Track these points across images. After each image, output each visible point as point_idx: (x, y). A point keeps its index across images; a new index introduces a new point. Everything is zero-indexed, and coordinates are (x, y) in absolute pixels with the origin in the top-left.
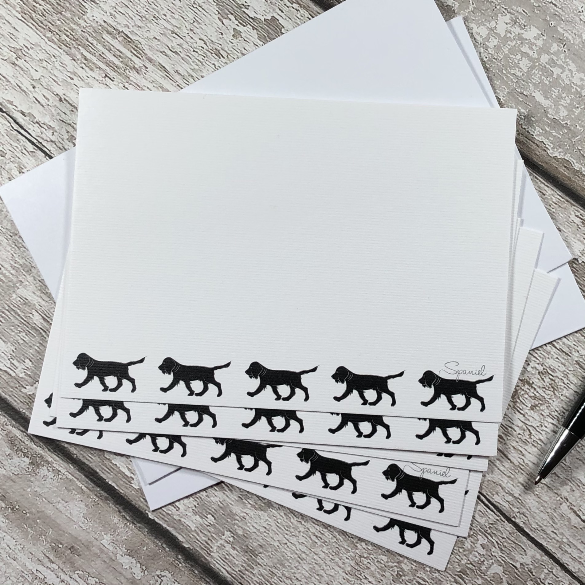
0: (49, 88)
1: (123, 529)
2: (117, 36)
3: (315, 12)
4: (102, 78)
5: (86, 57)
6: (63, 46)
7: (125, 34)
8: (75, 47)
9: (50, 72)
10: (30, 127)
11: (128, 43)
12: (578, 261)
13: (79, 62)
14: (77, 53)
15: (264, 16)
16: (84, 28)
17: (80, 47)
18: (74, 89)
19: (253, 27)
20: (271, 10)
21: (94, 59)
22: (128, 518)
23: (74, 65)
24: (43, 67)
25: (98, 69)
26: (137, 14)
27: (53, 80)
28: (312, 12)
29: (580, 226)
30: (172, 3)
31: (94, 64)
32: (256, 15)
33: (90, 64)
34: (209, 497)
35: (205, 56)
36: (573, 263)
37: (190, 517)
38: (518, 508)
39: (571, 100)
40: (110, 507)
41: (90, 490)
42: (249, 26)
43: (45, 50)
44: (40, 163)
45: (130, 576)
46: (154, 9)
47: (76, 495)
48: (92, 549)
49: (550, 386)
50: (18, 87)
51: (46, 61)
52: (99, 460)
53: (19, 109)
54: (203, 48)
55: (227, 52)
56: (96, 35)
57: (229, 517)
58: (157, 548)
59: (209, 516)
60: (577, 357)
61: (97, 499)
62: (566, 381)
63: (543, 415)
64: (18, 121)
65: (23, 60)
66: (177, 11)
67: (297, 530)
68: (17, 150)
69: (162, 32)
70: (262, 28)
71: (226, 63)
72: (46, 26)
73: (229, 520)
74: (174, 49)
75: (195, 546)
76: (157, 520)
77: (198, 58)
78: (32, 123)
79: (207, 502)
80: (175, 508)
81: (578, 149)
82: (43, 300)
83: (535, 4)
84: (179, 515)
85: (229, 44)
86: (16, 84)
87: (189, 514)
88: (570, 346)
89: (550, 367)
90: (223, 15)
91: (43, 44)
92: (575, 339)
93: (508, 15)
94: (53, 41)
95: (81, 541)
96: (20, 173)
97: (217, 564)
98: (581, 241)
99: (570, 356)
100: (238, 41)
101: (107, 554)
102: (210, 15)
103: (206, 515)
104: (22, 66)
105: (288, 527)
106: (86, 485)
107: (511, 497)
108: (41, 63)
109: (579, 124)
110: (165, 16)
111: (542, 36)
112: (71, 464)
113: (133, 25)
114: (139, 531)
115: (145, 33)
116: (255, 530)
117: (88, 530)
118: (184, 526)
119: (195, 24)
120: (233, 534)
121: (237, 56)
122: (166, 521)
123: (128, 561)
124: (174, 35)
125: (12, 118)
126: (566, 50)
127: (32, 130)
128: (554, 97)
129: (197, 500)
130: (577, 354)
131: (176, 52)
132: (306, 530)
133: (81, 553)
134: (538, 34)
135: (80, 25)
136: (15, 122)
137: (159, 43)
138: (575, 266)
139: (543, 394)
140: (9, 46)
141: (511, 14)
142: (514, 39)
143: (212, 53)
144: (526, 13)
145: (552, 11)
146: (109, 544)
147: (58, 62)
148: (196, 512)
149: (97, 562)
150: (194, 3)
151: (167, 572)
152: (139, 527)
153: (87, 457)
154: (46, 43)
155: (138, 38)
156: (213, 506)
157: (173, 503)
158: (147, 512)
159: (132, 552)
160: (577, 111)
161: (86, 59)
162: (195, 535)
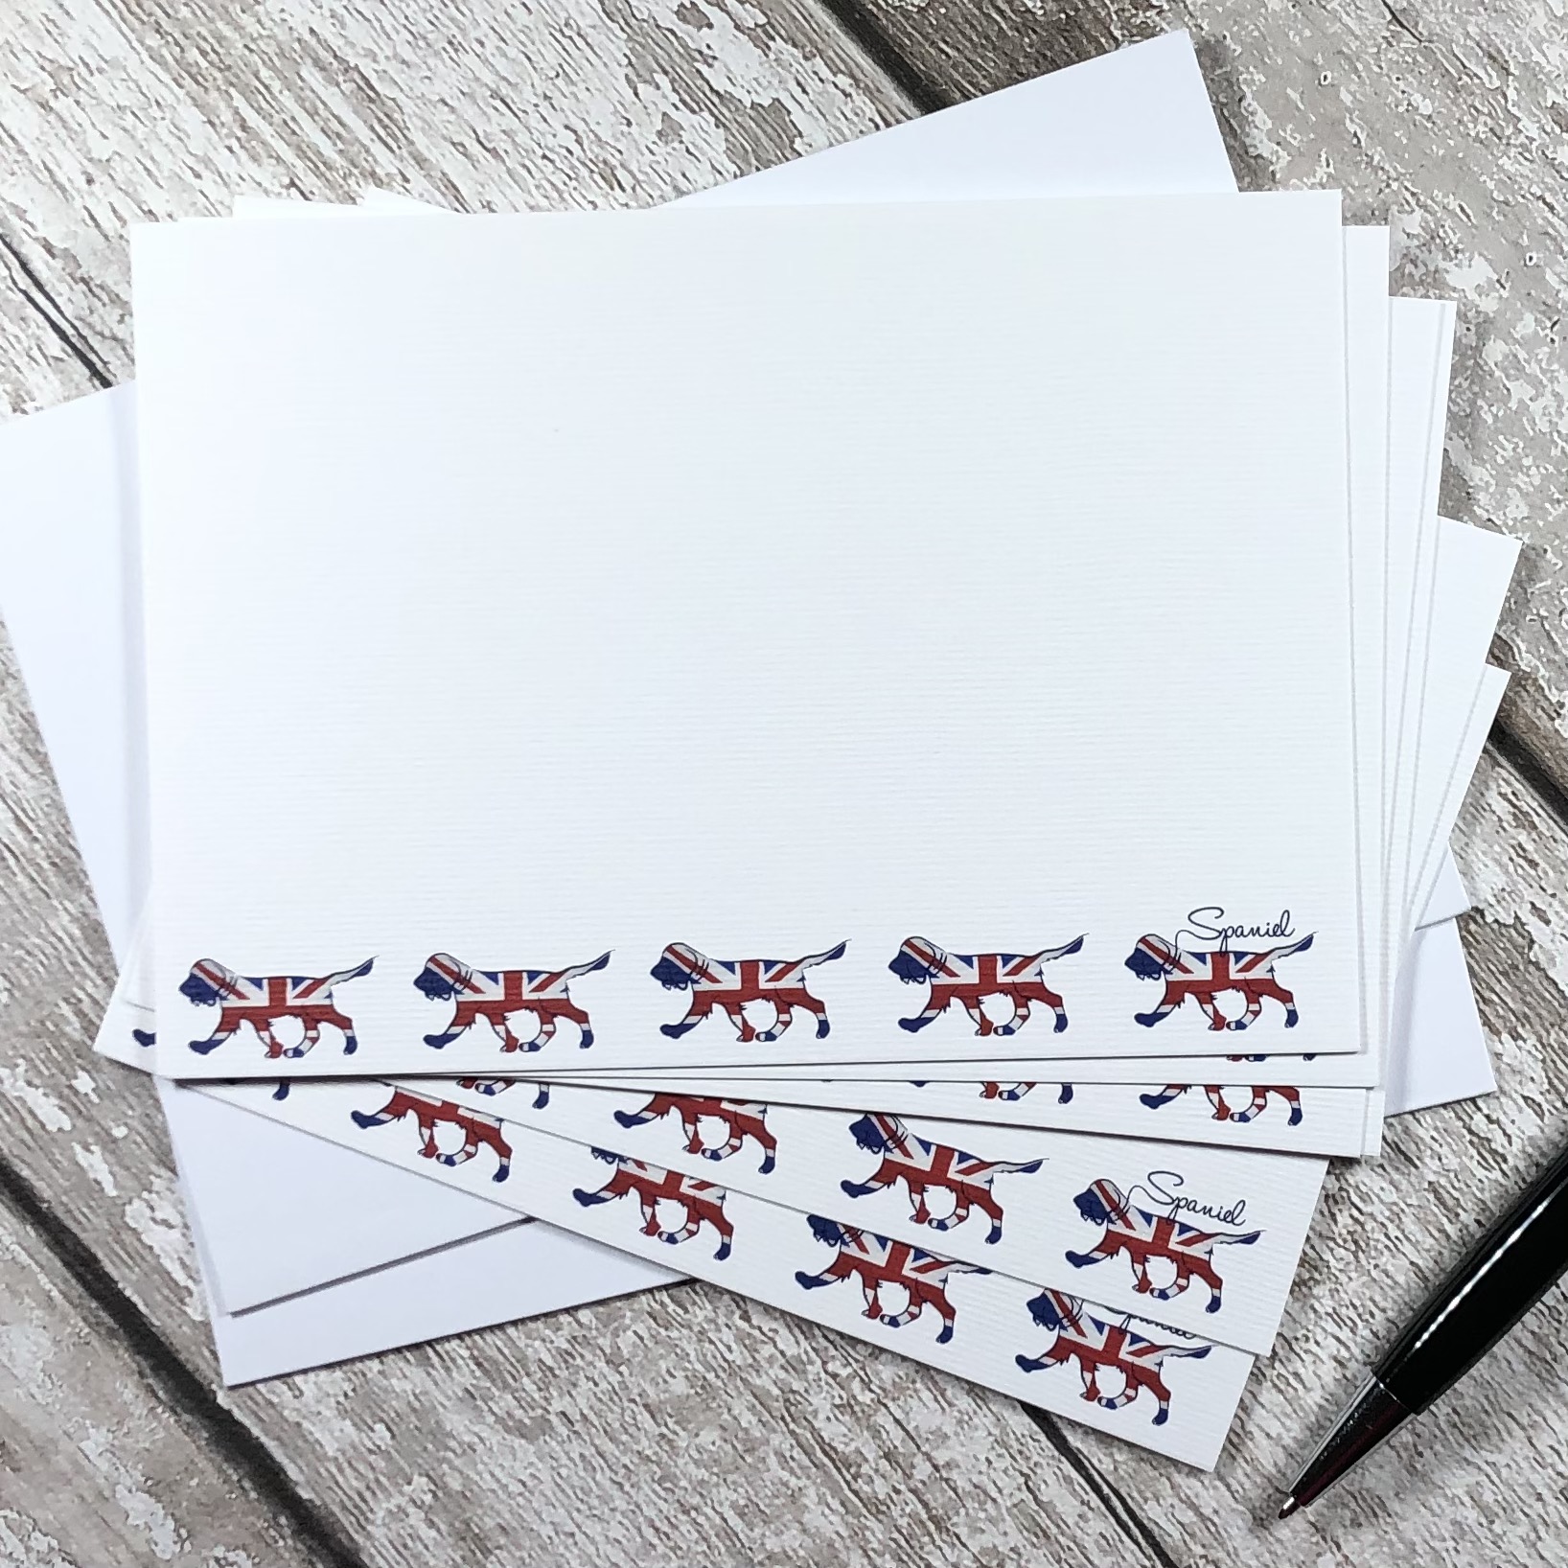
0: (131, 190)
1: (142, 1422)
2: (341, 79)
3: (894, 110)
4: (282, 186)
5: (244, 120)
6: (188, 81)
7: (363, 77)
8: (218, 89)
9: (141, 147)
10: (63, 288)
11: (366, 104)
12: (1483, 916)
13: (225, 131)
14: (222, 105)
15: (753, 94)
16: (253, 40)
17: (232, 91)
18: (199, 205)
19: (717, 118)
20: (775, 82)
21: (266, 131)
22: (161, 1394)
23: (209, 140)
24: (125, 130)
25: (274, 161)
26: (405, 26)
27: (146, 169)
28: (886, 107)
29: (1505, 825)
30: (506, 13)
31: (264, 143)
32: (730, 88)
33: (254, 143)
34: (385, 1377)
35: (573, 175)
36: (1469, 920)
37: (329, 1420)
38: (1204, 1546)
39: (1544, 478)
40: (117, 1357)
41: (71, 1303)
42: (706, 114)
43: (134, 81)
44: (74, 392)
45: (143, 1548)
46: (452, 20)
47: (32, 1309)
48: (54, 1458)
49: (1349, 1238)
50: (46, 173)
51: (133, 113)
52: (107, 1227)
53: (41, 233)
54: (571, 152)
55: (634, 177)
56: (283, 65)
57: (430, 1437)
58: (226, 1487)
59: (379, 1427)
60: (1435, 1172)
61: (87, 1330)
62: (1393, 1232)
63: (1315, 1311)
64: (31, 267)
65: (71, 100)
66: (514, 35)
67: (607, 1503)
68: (16, 345)
69: (466, 90)
70: (741, 125)
71: (627, 205)
72: (150, 15)
73: (430, 1446)
74: (490, 141)
75: (328, 1501)
76: (237, 1414)
77: (553, 179)
78: (68, 278)
79: (380, 1388)
80: (290, 1389)
81: (1538, 615)
82: (26, 770)
83: (1495, 195)
84: (297, 1410)
85: (643, 154)
86: (44, 163)
87: (327, 1413)
88: (1422, 1139)
89: (1357, 1187)
90: (641, 72)
91: (132, 63)
92: (1439, 1124)
93: (1419, 212)
94: (161, 61)
95: (26, 1431)
96: (15, 411)
97: (378, 1558)
98: (1500, 865)
99: (1416, 1167)
100: (669, 150)
101: (90, 1478)
102: (605, 65)
103: (370, 1422)
104: (66, 115)
105: (584, 1493)
106: (62, 1286)
107: (1191, 1513)
108: (121, 118)
109: (1552, 547)
110: (482, 44)
111: (1498, 286)
112: (32, 1224)
113: (390, 53)
114: (186, 1433)
115: (418, 83)
116: (495, 1486)
117: (50, 1409)
118: (306, 1441)
119: (559, 82)
120: (436, 1485)
121: (659, 193)
122: (261, 1420)
123: (141, 1507)
124: (498, 103)
125: (16, 254)
126: (1556, 338)
127: (65, 297)
128: (1500, 461)
129: (353, 1377)
130: (1435, 1164)
131: (494, 152)
132: (632, 1507)
133: (23, 1464)
134: (1489, 279)
135: (243, 28)
136: (24, 266)
137: (452, 118)
138: (1473, 927)
139: (1327, 1256)
140: (39, 54)
141: (1426, 211)
142: (1422, 282)
143: (592, 171)
144: (1468, 217)
145: (1540, 221)
146: (100, 1454)
147: (167, 121)
148: (346, 1411)
149: (61, 1496)
150: (567, 24)
151: (243, 1555)
152: (188, 1424)
153: (76, 1213)
154: (142, 62)
155: (395, 93)
156: (394, 1403)
157: (289, 1375)
158: (214, 1387)
159: (159, 1482)
160: (1555, 512)
161: (244, 128)
162: (334, 1470)
